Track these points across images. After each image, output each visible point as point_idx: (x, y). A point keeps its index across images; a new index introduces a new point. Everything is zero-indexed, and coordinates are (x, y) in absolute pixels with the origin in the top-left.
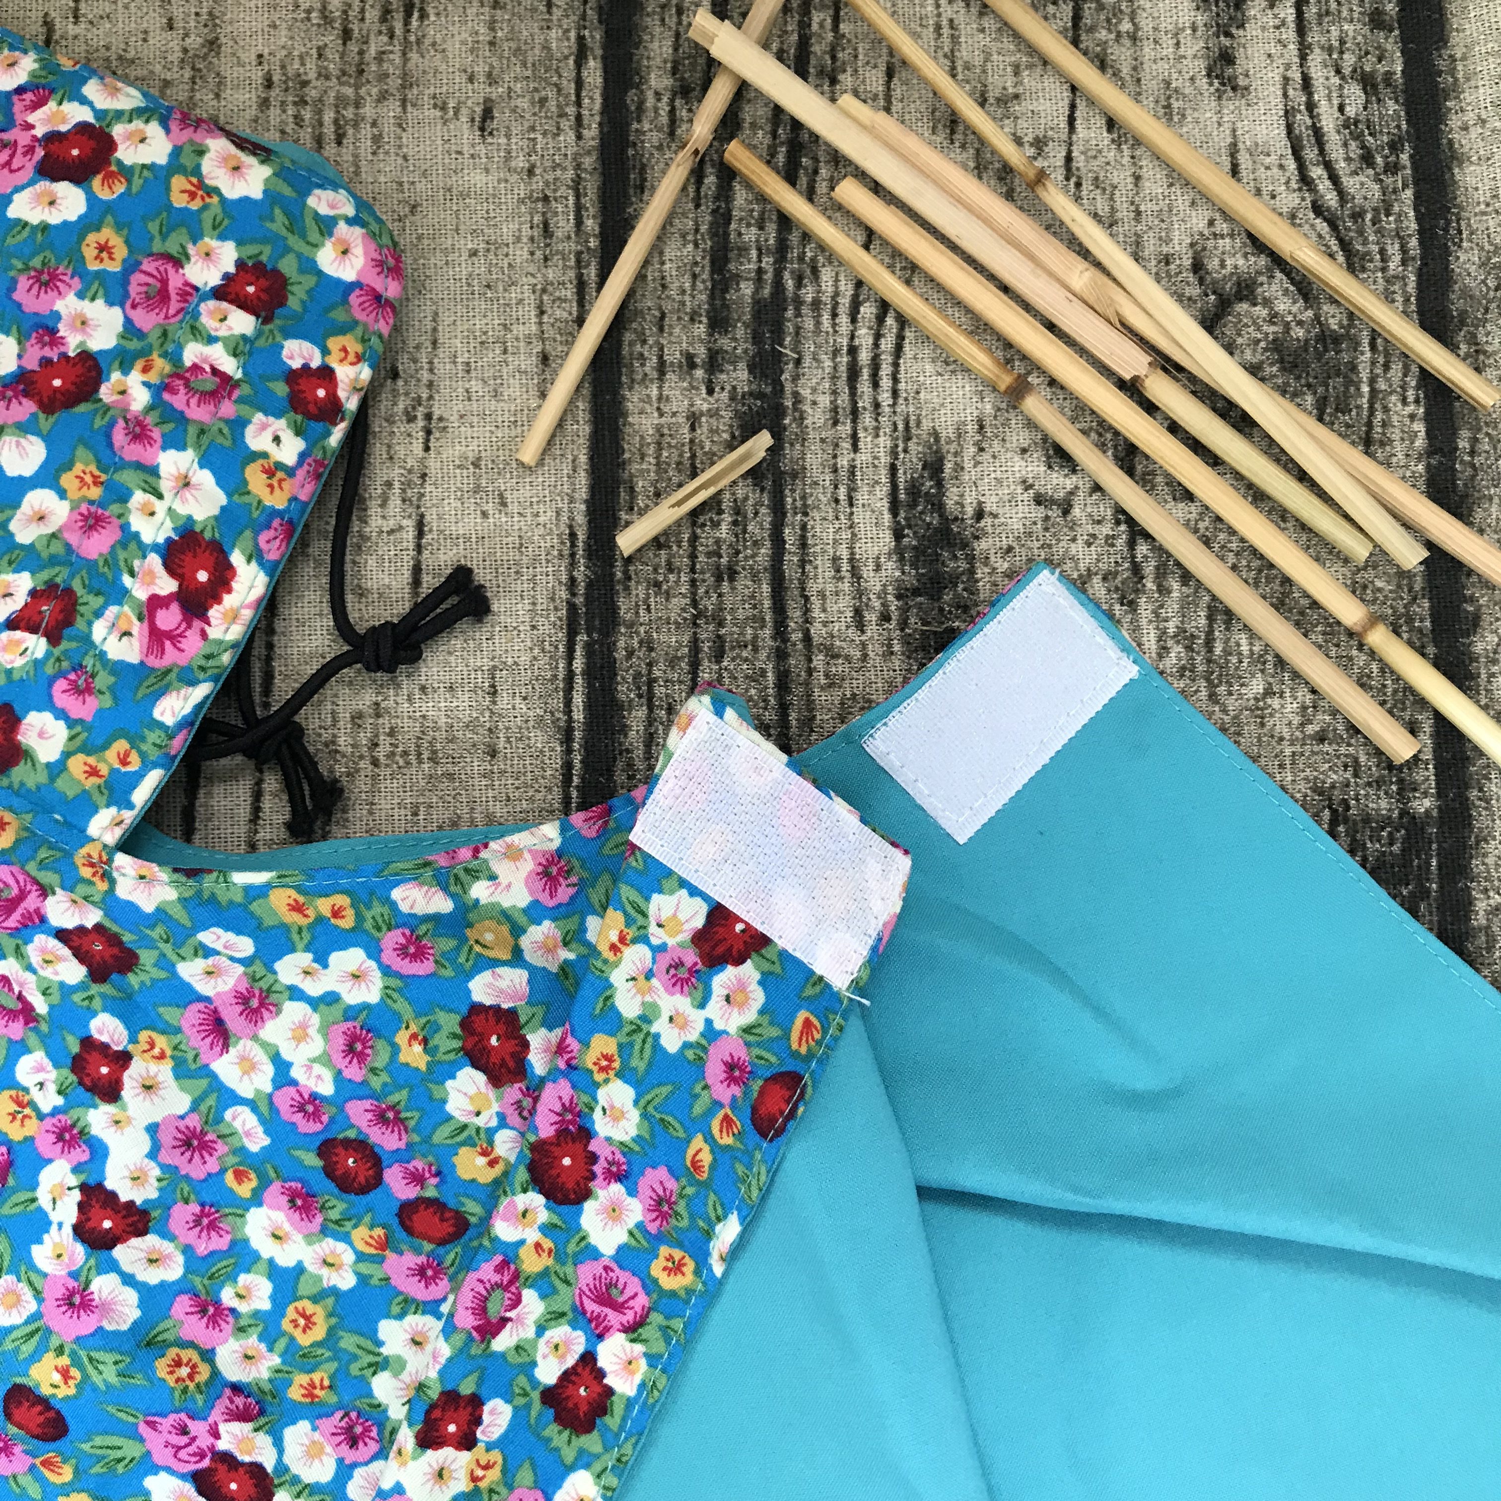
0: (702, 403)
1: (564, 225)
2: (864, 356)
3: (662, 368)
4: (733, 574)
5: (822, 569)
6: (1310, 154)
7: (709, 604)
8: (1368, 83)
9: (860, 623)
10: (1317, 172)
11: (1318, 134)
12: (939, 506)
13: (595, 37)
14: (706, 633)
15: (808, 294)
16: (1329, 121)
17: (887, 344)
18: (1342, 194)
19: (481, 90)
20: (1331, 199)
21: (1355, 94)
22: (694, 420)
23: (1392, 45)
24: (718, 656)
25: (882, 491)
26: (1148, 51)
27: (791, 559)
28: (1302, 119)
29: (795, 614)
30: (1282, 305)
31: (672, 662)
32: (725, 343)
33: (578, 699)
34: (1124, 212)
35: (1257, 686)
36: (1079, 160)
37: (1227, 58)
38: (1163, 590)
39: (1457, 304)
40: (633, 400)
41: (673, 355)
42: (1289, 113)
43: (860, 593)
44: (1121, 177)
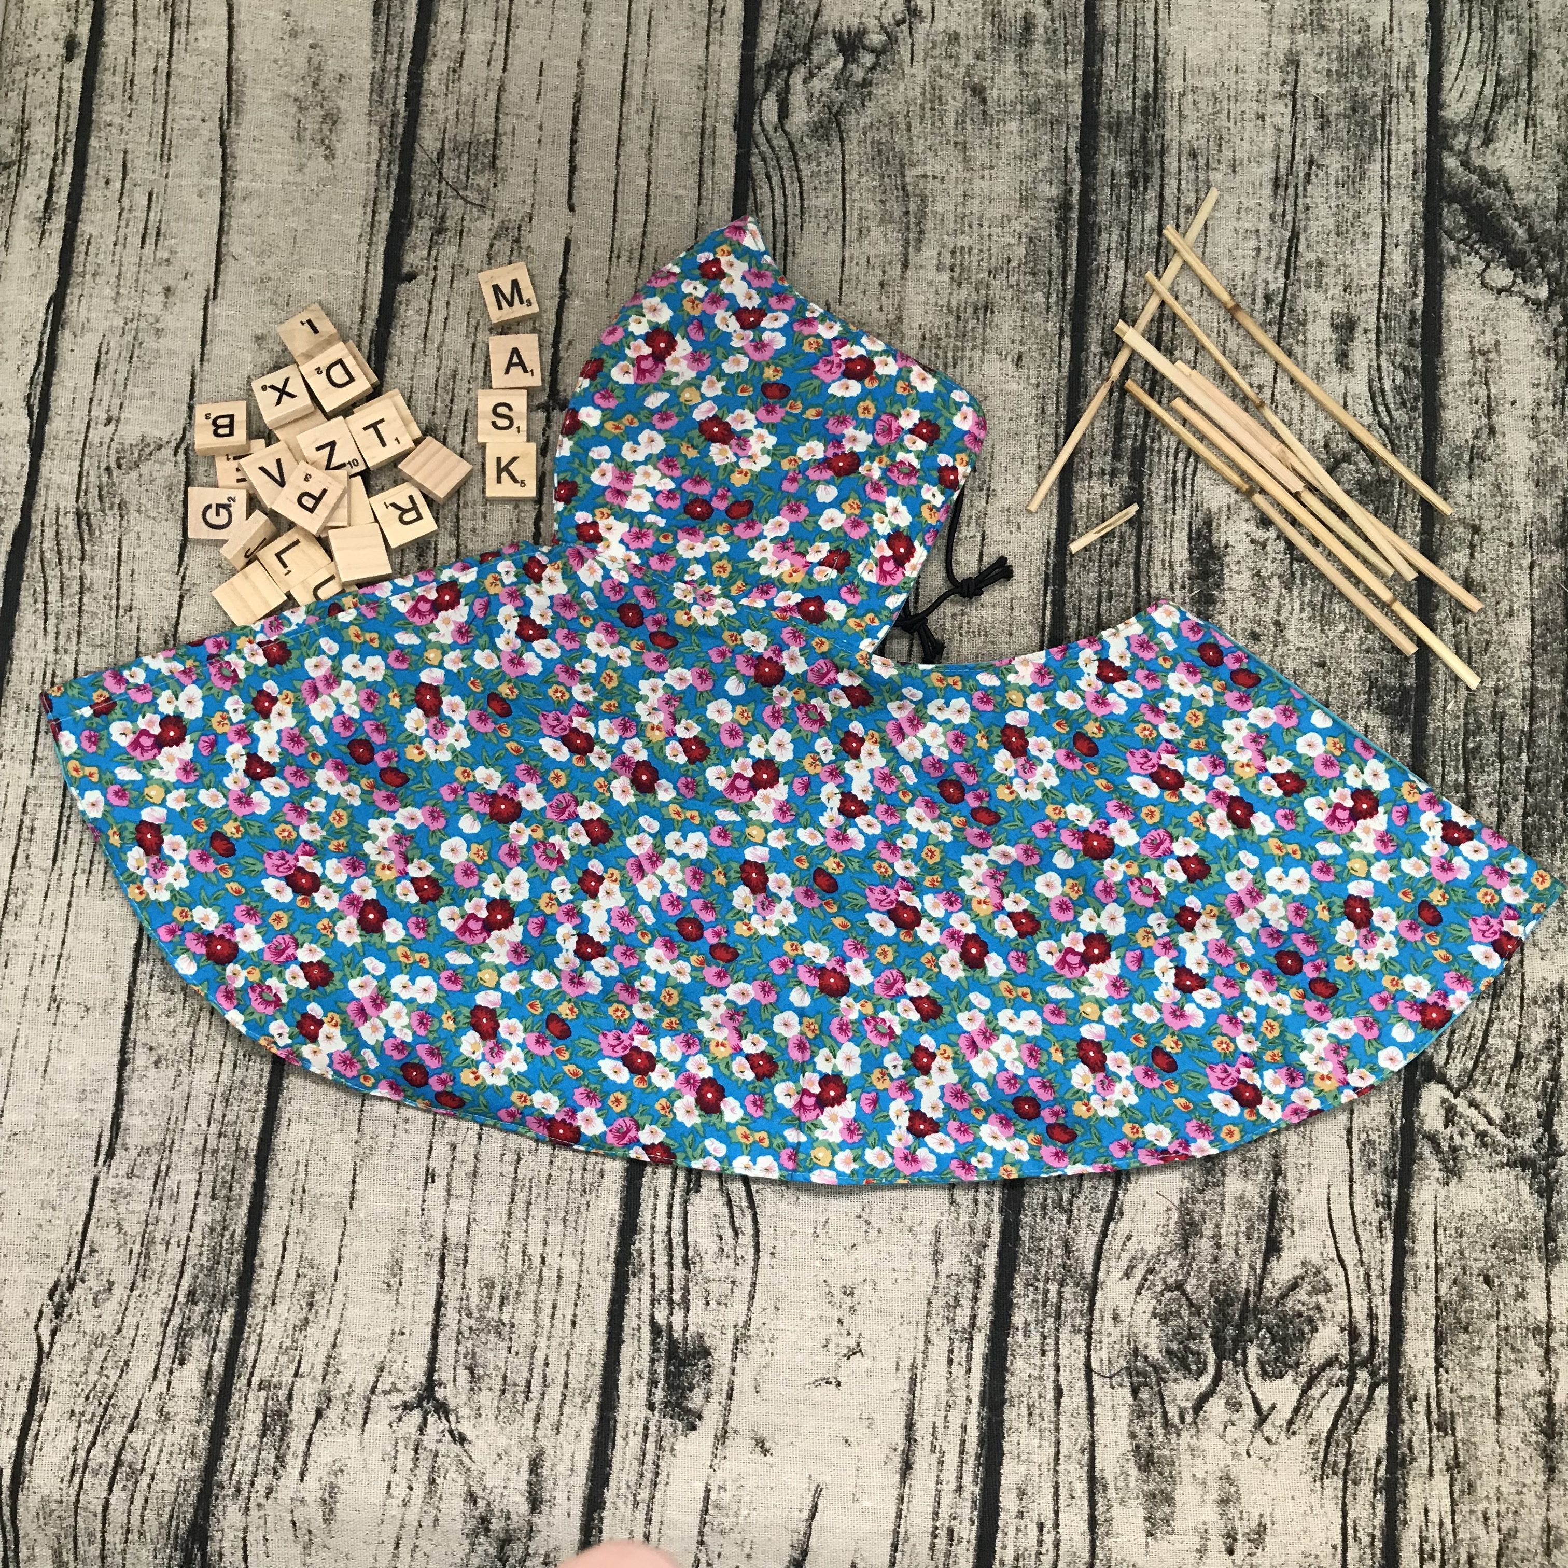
0: (1107, 490)
1: (1051, 409)
2: (1179, 475)
3: (1090, 474)
4: (1117, 564)
5: (1157, 567)
6: (1379, 400)
7: (1106, 576)
8: (1406, 370)
9: (1172, 589)
10: (1381, 408)
11: (1383, 391)
12: (1210, 541)
13: (1068, 327)
14: (1105, 589)
15: (1156, 446)
16: (1388, 386)
17: (1190, 470)
18: (1392, 419)
19: (1017, 348)
20: (1387, 420)
21: (1400, 375)
22: (1104, 497)
23: (1417, 354)
24: (1110, 599)
25: (1185, 533)
26: (1310, 350)
27: (1144, 559)
28: (1376, 384)
29: (1144, 583)
30: (1362, 465)
31: (1090, 600)
32: (1119, 465)
33: (1048, 614)
34: (1296, 420)
35: (1342, 627)
36: (1278, 396)
37: (1345, 355)
38: (1304, 584)
39: (1438, 470)
40: (1077, 487)
41: (1096, 469)
42: (1370, 381)
43: (1173, 576)
44: (1296, 405)
